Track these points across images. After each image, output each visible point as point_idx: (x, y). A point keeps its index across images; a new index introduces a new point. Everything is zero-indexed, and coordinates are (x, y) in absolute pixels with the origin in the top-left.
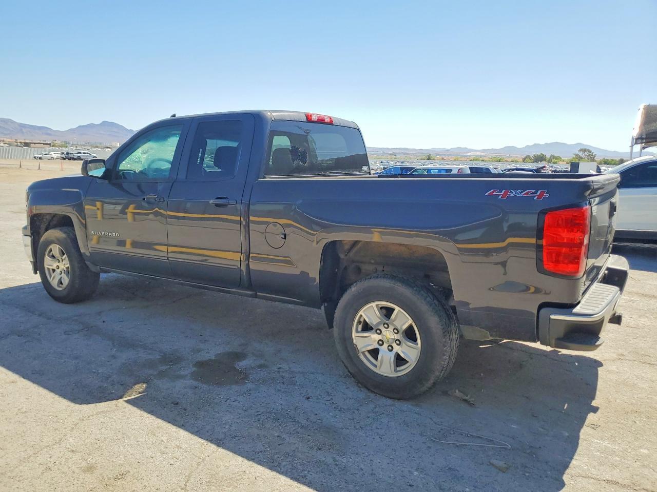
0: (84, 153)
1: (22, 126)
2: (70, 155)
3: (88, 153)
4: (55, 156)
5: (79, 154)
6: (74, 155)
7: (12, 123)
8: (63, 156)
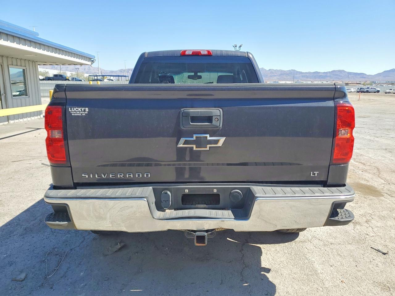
0: (371, 88)
1: (350, 73)
2: (362, 90)
3: (374, 88)
4: (353, 90)
5: (368, 89)
6: (364, 90)
7: (344, 72)
8: (358, 90)
